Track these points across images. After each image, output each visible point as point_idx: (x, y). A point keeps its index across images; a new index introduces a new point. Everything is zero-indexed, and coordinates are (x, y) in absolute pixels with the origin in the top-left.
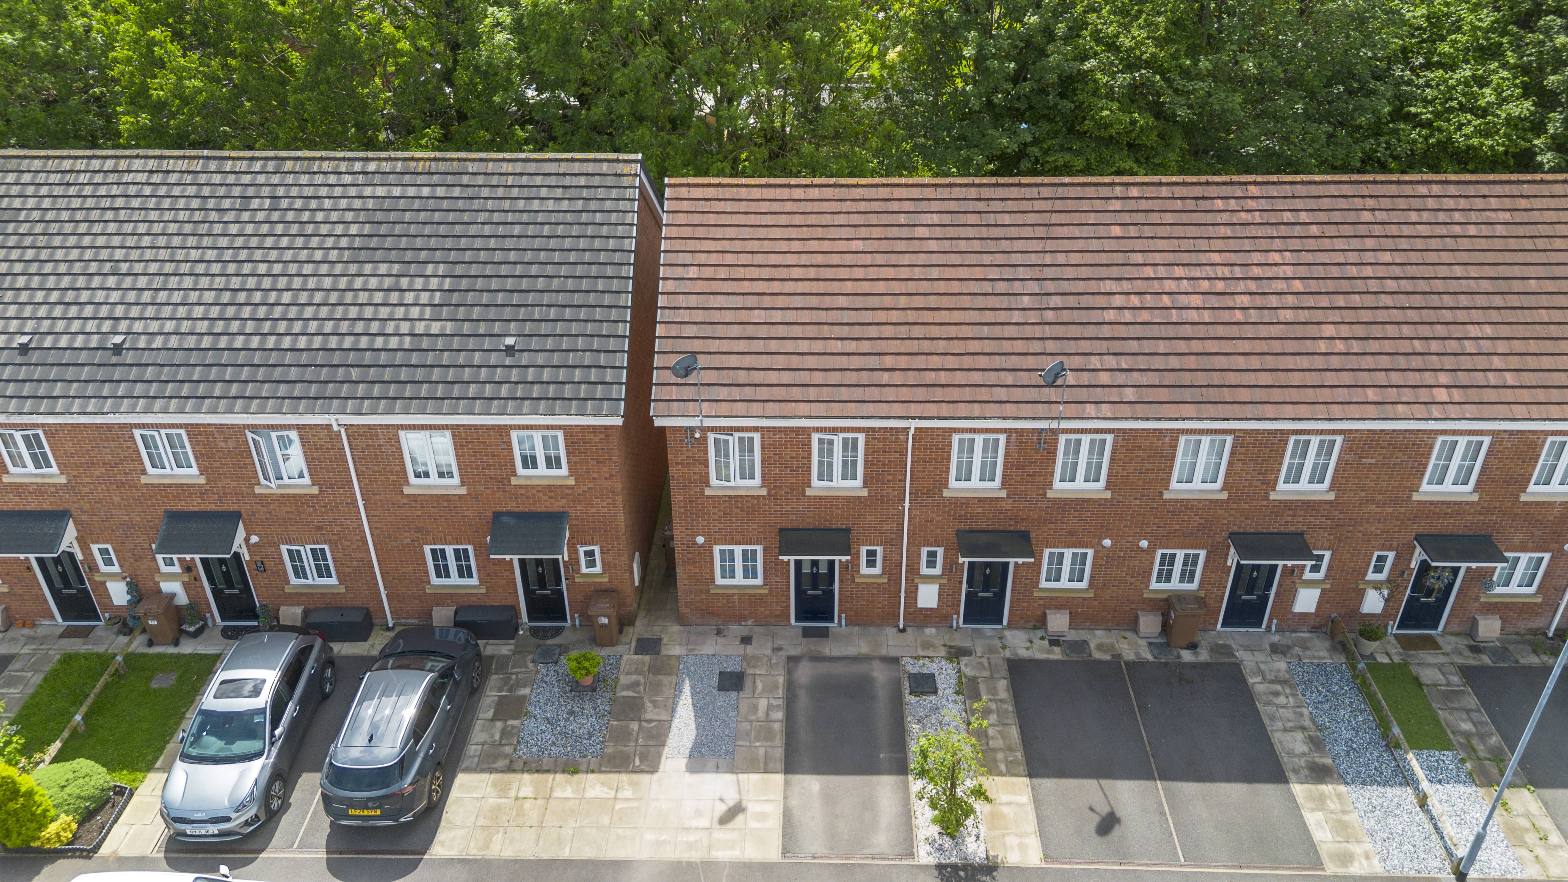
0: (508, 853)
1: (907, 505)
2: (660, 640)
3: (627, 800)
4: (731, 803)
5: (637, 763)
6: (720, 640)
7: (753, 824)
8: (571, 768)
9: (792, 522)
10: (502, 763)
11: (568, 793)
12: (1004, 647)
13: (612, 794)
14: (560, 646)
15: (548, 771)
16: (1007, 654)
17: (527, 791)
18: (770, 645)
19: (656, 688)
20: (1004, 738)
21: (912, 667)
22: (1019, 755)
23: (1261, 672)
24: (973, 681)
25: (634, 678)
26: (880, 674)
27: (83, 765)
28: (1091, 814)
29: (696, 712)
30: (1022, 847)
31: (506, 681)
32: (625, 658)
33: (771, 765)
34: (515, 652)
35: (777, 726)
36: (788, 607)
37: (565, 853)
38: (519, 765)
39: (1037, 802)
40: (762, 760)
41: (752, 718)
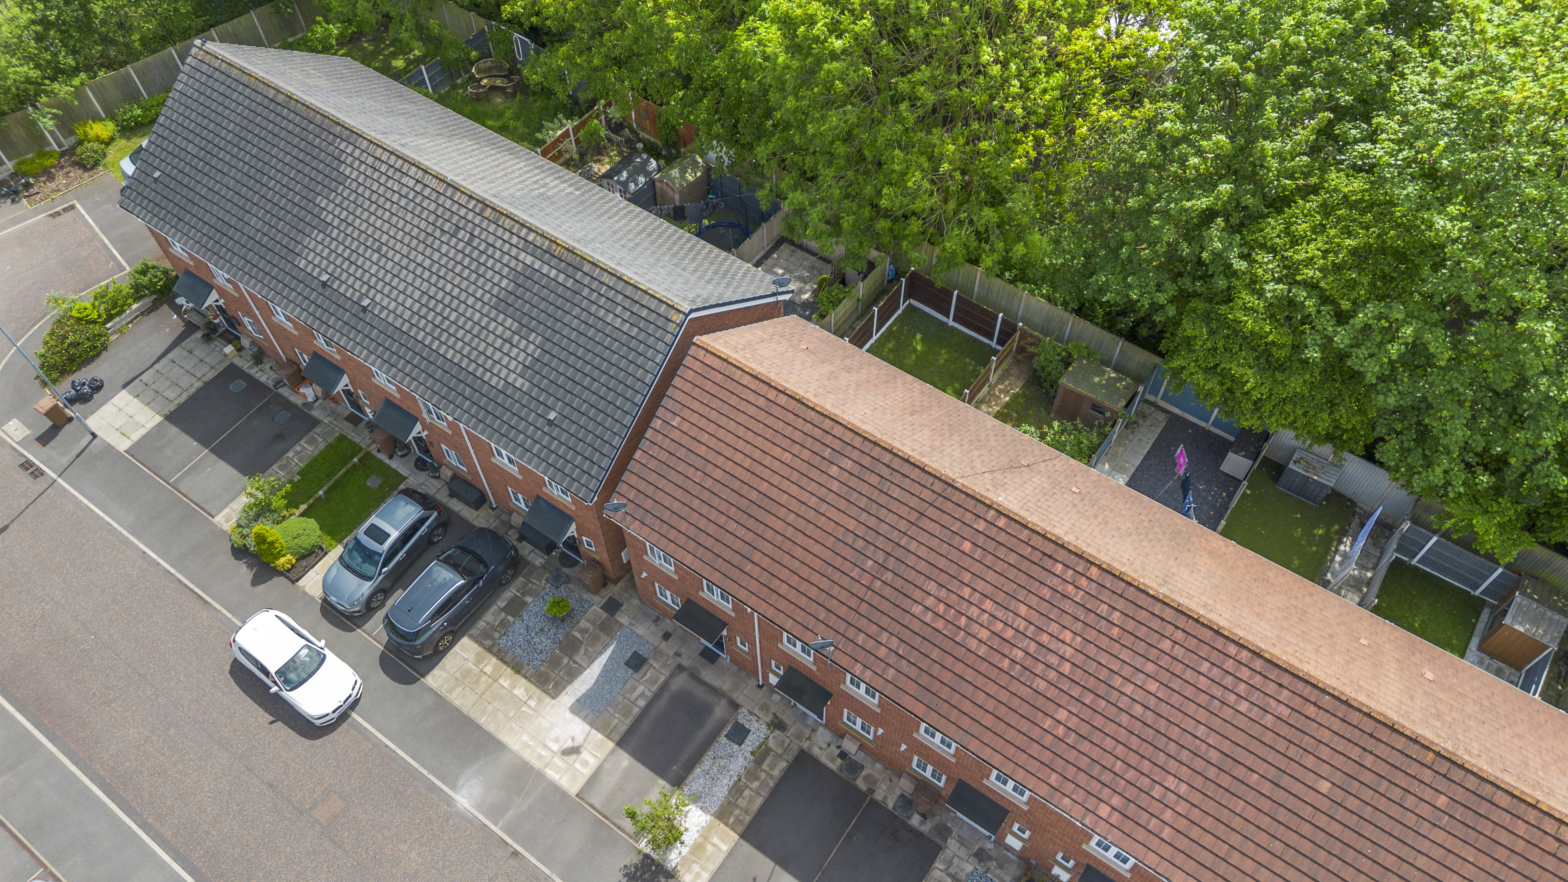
0: (457, 703)
1: (757, 636)
2: (622, 605)
3: (530, 707)
4: (576, 744)
5: (550, 686)
6: (653, 627)
7: (578, 766)
8: (517, 669)
9: (694, 599)
10: (488, 643)
11: (506, 684)
12: (809, 738)
13: (525, 699)
14: (567, 576)
15: (505, 663)
16: (805, 745)
17: (488, 669)
18: (677, 648)
19: (594, 640)
20: (750, 802)
21: (742, 717)
22: (748, 818)
23: (950, 863)
24: (768, 750)
25: (589, 625)
26: (720, 710)
27: (312, 524)
29: (602, 671)
30: (698, 875)
31: (526, 585)
32: (594, 607)
33: (613, 734)
34: (543, 567)
35: (636, 711)
37: (482, 721)
38: (495, 649)
39: (730, 854)
40: (611, 728)
41: (628, 695)
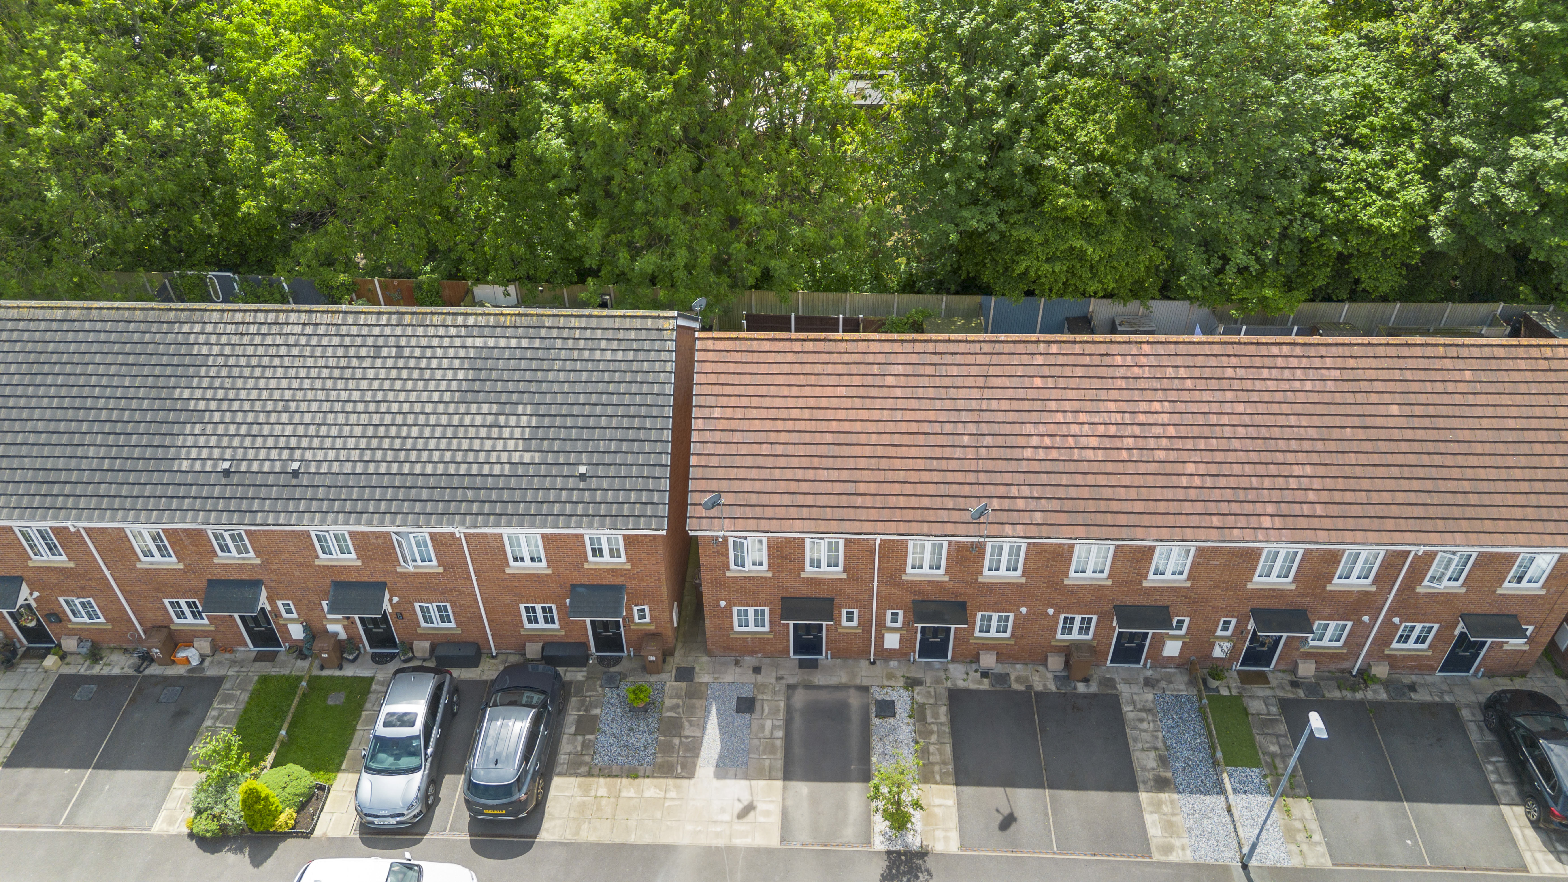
0: (593, 838)
1: (876, 584)
2: (694, 669)
3: (672, 799)
4: (746, 803)
5: (679, 770)
6: (738, 670)
7: (761, 819)
8: (633, 774)
9: (791, 593)
10: (583, 769)
11: (631, 793)
12: (947, 679)
13: (662, 794)
14: (620, 673)
15: (616, 776)
16: (949, 684)
17: (602, 792)
18: (774, 674)
19: (691, 710)
20: (940, 754)
21: (879, 694)
22: (950, 767)
23: (1133, 702)
24: (922, 706)
25: (675, 701)
26: (855, 700)
27: (293, 769)
28: (997, 814)
29: (720, 730)
30: (946, 839)
31: (582, 702)
32: (668, 684)
33: (774, 774)
34: (588, 678)
35: (779, 743)
36: (788, 646)
37: (632, 839)
38: (596, 771)
39: (959, 804)
40: (767, 769)
41: (761, 735)
